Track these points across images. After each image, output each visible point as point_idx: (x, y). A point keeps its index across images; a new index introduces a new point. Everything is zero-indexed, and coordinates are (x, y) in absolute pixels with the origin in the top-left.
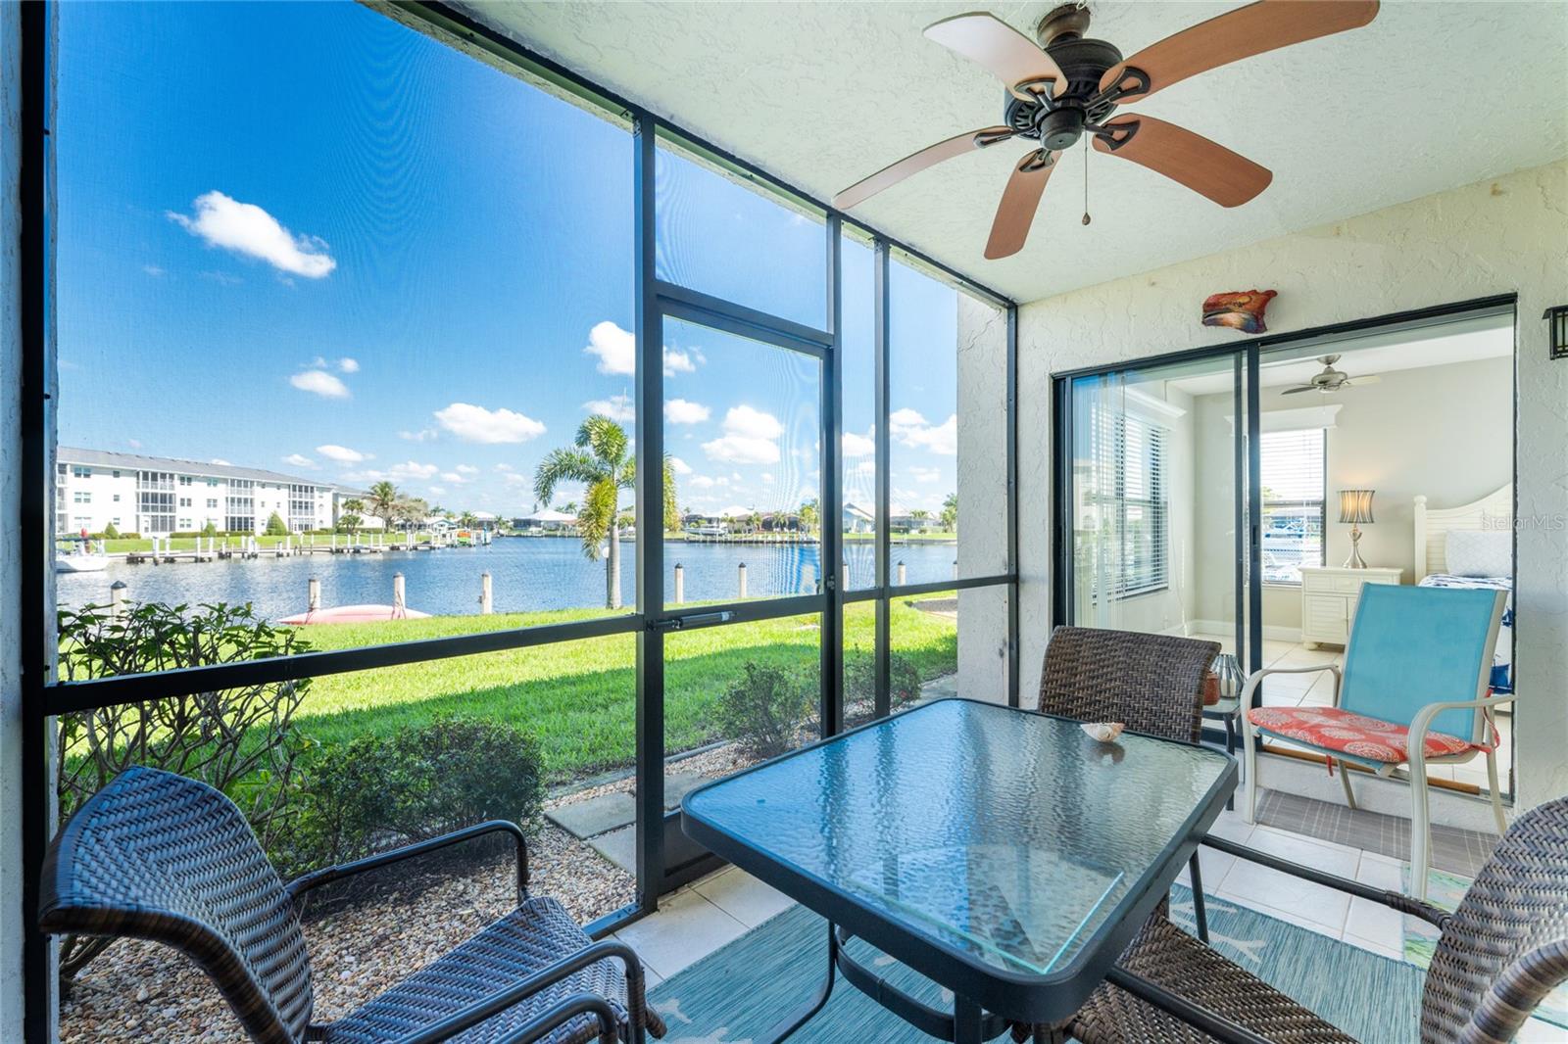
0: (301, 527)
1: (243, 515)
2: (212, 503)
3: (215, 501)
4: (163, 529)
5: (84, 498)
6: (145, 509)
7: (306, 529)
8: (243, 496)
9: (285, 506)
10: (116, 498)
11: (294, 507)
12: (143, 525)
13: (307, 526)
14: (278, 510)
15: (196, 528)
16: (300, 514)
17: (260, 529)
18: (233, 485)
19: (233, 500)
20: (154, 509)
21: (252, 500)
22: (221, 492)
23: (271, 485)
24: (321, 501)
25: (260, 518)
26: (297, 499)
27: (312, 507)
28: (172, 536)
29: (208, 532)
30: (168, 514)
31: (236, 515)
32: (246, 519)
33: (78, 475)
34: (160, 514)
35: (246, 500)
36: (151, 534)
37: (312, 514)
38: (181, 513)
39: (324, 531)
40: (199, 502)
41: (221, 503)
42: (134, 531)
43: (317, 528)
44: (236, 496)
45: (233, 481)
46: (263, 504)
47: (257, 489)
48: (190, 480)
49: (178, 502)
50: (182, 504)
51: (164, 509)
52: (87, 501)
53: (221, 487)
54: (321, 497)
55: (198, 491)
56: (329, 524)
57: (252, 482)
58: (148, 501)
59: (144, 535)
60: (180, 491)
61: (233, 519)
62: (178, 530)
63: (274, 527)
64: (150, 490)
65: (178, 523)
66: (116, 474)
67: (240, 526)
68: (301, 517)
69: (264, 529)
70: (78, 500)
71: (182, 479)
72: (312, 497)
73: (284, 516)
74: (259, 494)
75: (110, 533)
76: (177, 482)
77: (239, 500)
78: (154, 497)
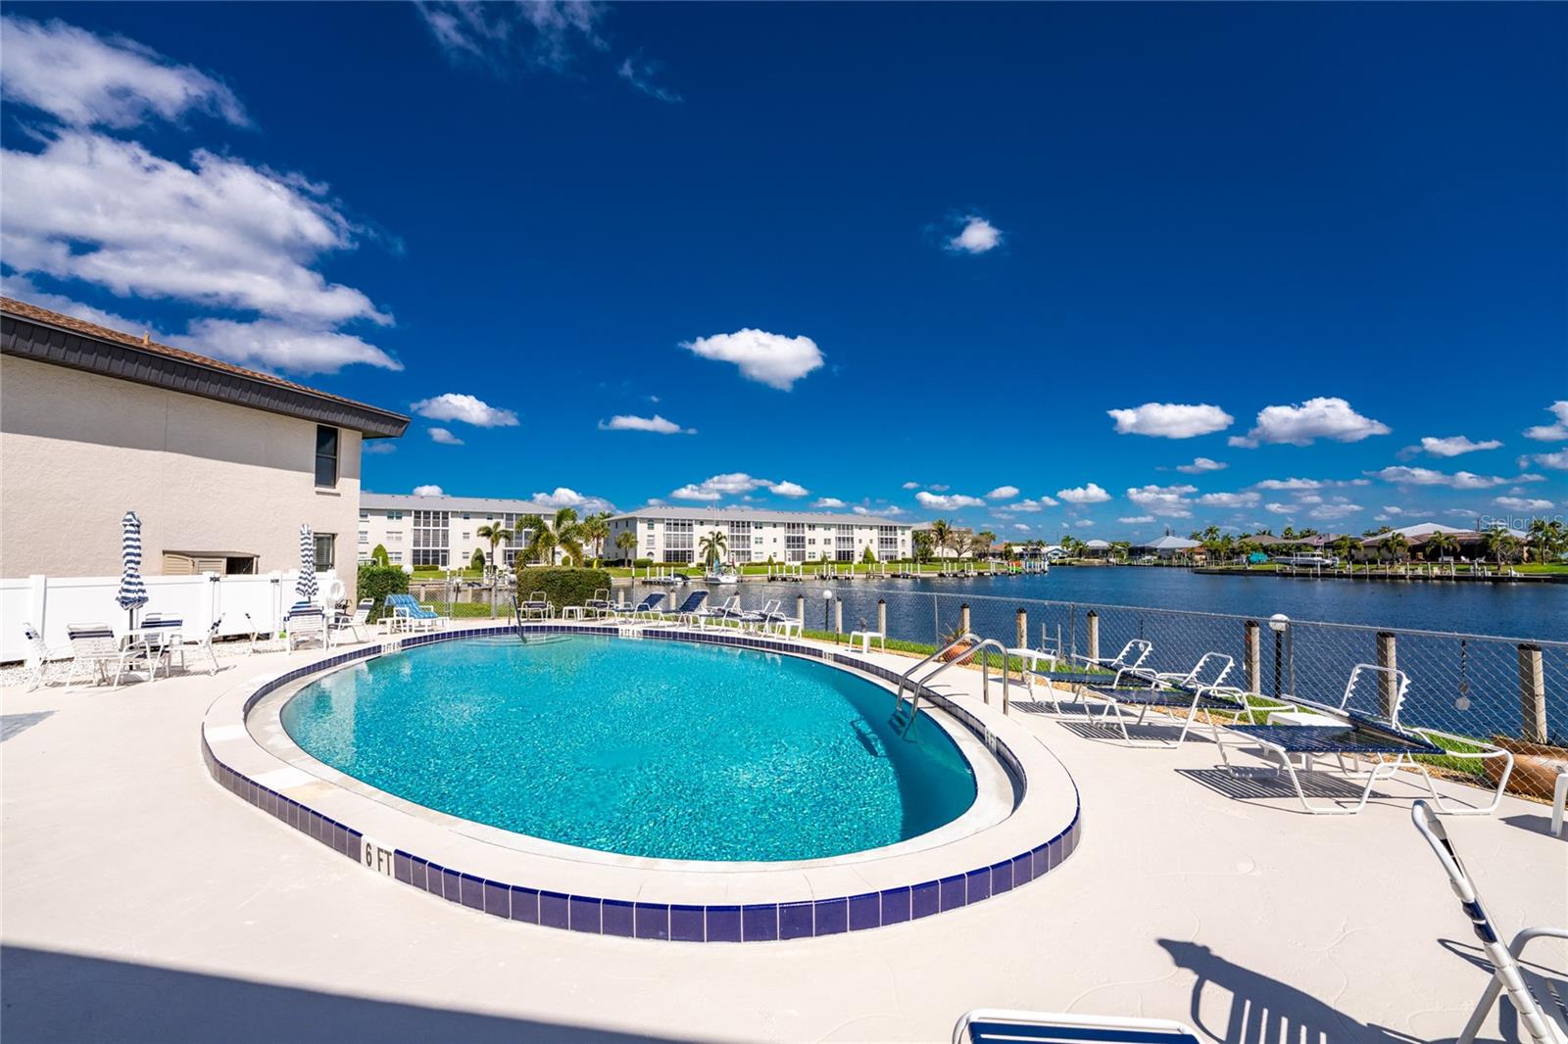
0: (887, 557)
1: (846, 549)
2: (827, 541)
3: (829, 540)
4: (799, 560)
5: (759, 541)
6: (788, 547)
7: (892, 560)
8: (846, 536)
9: (876, 542)
10: (775, 541)
11: (882, 542)
12: (788, 557)
13: (892, 557)
14: (870, 545)
15: (818, 559)
16: (886, 547)
17: (857, 559)
18: (839, 529)
19: (839, 538)
20: (793, 547)
21: (852, 539)
22: (833, 533)
23: (865, 527)
24: (903, 537)
25: (858, 550)
26: (884, 537)
27: (896, 543)
28: (803, 564)
29: (824, 560)
30: (801, 550)
31: (842, 549)
32: (848, 552)
33: (756, 528)
34: (796, 550)
35: (848, 538)
36: (792, 563)
37: (896, 547)
38: (809, 548)
39: (905, 561)
40: (820, 542)
41: (833, 541)
42: (783, 560)
43: (900, 558)
44: (842, 536)
45: (839, 525)
46: (860, 541)
47: (856, 530)
48: (814, 526)
49: (807, 542)
50: (810, 543)
51: (798, 546)
52: (761, 542)
53: (833, 530)
54: (903, 534)
55: (819, 534)
56: (909, 555)
57: (852, 526)
58: (791, 541)
59: (787, 563)
60: (808, 534)
61: (840, 552)
62: (807, 560)
63: (867, 558)
64: (791, 535)
65: (807, 555)
66: (775, 526)
67: (845, 557)
68: (889, 550)
69: (861, 559)
70: (756, 542)
71: (810, 526)
72: (896, 534)
73: (875, 549)
74: (857, 534)
75: (770, 562)
76: (806, 529)
77: (844, 538)
78: (794, 538)
